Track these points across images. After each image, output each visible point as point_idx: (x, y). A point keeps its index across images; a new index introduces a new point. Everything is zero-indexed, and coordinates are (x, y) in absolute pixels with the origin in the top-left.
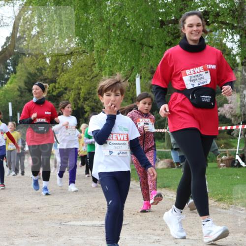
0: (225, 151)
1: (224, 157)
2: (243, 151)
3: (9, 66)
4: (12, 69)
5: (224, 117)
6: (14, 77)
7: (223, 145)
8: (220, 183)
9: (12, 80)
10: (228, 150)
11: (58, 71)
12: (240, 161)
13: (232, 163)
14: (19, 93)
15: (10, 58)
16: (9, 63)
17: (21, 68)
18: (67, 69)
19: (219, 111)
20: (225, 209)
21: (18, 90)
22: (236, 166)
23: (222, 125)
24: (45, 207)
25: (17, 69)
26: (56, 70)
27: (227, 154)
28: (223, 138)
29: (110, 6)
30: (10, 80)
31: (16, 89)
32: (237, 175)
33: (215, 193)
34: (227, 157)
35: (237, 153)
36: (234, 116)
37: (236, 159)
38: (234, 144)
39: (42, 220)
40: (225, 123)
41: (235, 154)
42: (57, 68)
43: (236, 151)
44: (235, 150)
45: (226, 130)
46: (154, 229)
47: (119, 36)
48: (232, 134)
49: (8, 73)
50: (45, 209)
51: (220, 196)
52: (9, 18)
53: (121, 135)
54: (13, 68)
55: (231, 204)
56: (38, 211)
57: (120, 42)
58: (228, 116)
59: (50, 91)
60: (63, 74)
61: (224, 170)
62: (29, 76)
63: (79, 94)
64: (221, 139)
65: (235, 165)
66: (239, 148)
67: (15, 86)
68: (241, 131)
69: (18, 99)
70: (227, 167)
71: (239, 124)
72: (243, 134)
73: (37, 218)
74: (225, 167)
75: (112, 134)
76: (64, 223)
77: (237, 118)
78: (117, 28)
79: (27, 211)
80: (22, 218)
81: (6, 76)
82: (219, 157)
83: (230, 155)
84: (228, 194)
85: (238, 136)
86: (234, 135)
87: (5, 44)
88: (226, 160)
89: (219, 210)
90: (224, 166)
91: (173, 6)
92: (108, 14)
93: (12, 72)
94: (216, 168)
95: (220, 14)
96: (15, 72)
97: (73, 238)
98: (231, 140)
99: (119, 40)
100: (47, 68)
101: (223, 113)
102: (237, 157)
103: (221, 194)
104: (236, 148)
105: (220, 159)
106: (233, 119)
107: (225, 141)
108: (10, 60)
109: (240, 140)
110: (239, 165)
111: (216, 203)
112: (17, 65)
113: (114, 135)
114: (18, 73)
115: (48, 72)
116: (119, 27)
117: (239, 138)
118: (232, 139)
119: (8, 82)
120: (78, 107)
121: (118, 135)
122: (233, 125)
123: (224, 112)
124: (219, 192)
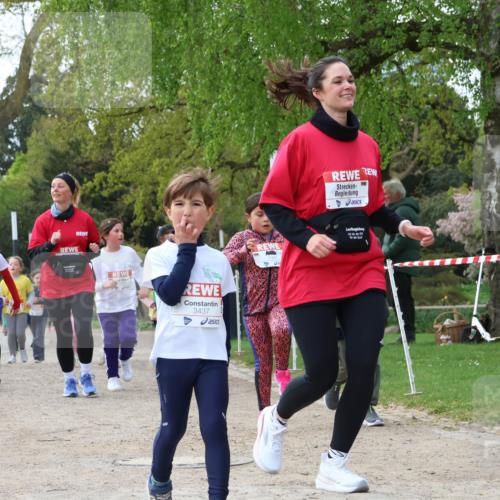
0: (450, 310)
1: (447, 322)
2: (487, 308)
3: (12, 137)
4: (18, 144)
5: (449, 238)
6: (23, 160)
7: (446, 297)
8: (439, 376)
9: (19, 165)
10: (457, 306)
11: (111, 147)
12: (481, 330)
13: (465, 334)
14: (32, 192)
15: (15, 121)
16: (13, 131)
17: (38, 141)
18: (130, 142)
19: (438, 227)
20: (450, 429)
21: (30, 185)
22: (473, 340)
23: (444, 255)
24: (83, 427)
25: (28, 144)
26: (109, 144)
27: (455, 316)
28: (448, 282)
29: (218, 12)
30: (14, 165)
31: (26, 185)
32: (474, 358)
33: (431, 396)
34: (455, 322)
35: (475, 313)
36: (469, 236)
37: (473, 325)
38: (469, 295)
39: (77, 456)
40: (452, 252)
41: (471, 315)
42: (109, 140)
43: (472, 309)
44: (471, 306)
45: (453, 265)
46: (304, 471)
47: (236, 74)
48: (464, 274)
49: (11, 152)
50: (83, 431)
51: (440, 403)
52: (13, 38)
53: (207, 287)
54: (21, 141)
55: (462, 420)
56: (69, 437)
57: (238, 87)
58: (456, 237)
59: (95, 187)
60: (121, 152)
61: (447, 348)
62: (53, 157)
63: (154, 193)
64: (443, 284)
65: (471, 337)
66: (479, 303)
67: (25, 178)
68: (484, 267)
69: (31, 204)
70: (454, 341)
71: (480, 253)
72: (486, 273)
73: (65, 450)
74: (450, 342)
75: (192, 284)
76: (120, 462)
77: (475, 241)
78: (233, 57)
79: (46, 437)
80: (36, 452)
81: (7, 157)
82: (438, 322)
83: (460, 318)
84: (456, 398)
85: (477, 279)
86: (469, 276)
87: (6, 91)
88: (451, 328)
89: (437, 431)
90: (447, 340)
91: (346, 12)
92: (214, 29)
93: (18, 149)
94: (432, 344)
95: (443, 29)
96: (24, 148)
97: (139, 492)
98: (463, 286)
99: (235, 83)
100: (90, 140)
101: (446, 230)
102: (475, 322)
103: (442, 399)
104: (473, 303)
105: (439, 327)
106: (466, 242)
107: (450, 288)
108: (14, 124)
109: (481, 285)
110: (479, 338)
111: (432, 417)
112: (29, 135)
113: (195, 286)
114: (31, 152)
115: (92, 149)
116: (237, 55)
117: (479, 283)
118: (465, 283)
119: (10, 170)
120: (152, 220)
121: (202, 286)
122: (466, 255)
123: (449, 228)
124: (438, 395)
